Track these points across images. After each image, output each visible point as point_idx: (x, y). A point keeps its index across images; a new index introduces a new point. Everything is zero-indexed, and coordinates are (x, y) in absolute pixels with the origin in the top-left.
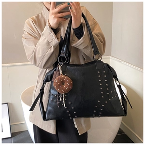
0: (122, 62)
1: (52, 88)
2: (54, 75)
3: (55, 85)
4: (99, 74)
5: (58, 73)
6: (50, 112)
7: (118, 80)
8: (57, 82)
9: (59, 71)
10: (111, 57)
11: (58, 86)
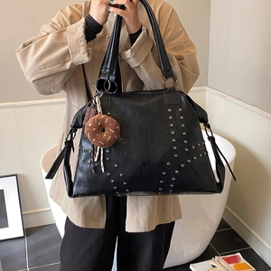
0: (227, 97)
1: (83, 137)
2: (87, 114)
3: (88, 132)
4: (170, 114)
5: (93, 111)
6: (80, 182)
7: (209, 127)
8: (92, 127)
9: (95, 106)
10: (207, 89)
11: (94, 134)
